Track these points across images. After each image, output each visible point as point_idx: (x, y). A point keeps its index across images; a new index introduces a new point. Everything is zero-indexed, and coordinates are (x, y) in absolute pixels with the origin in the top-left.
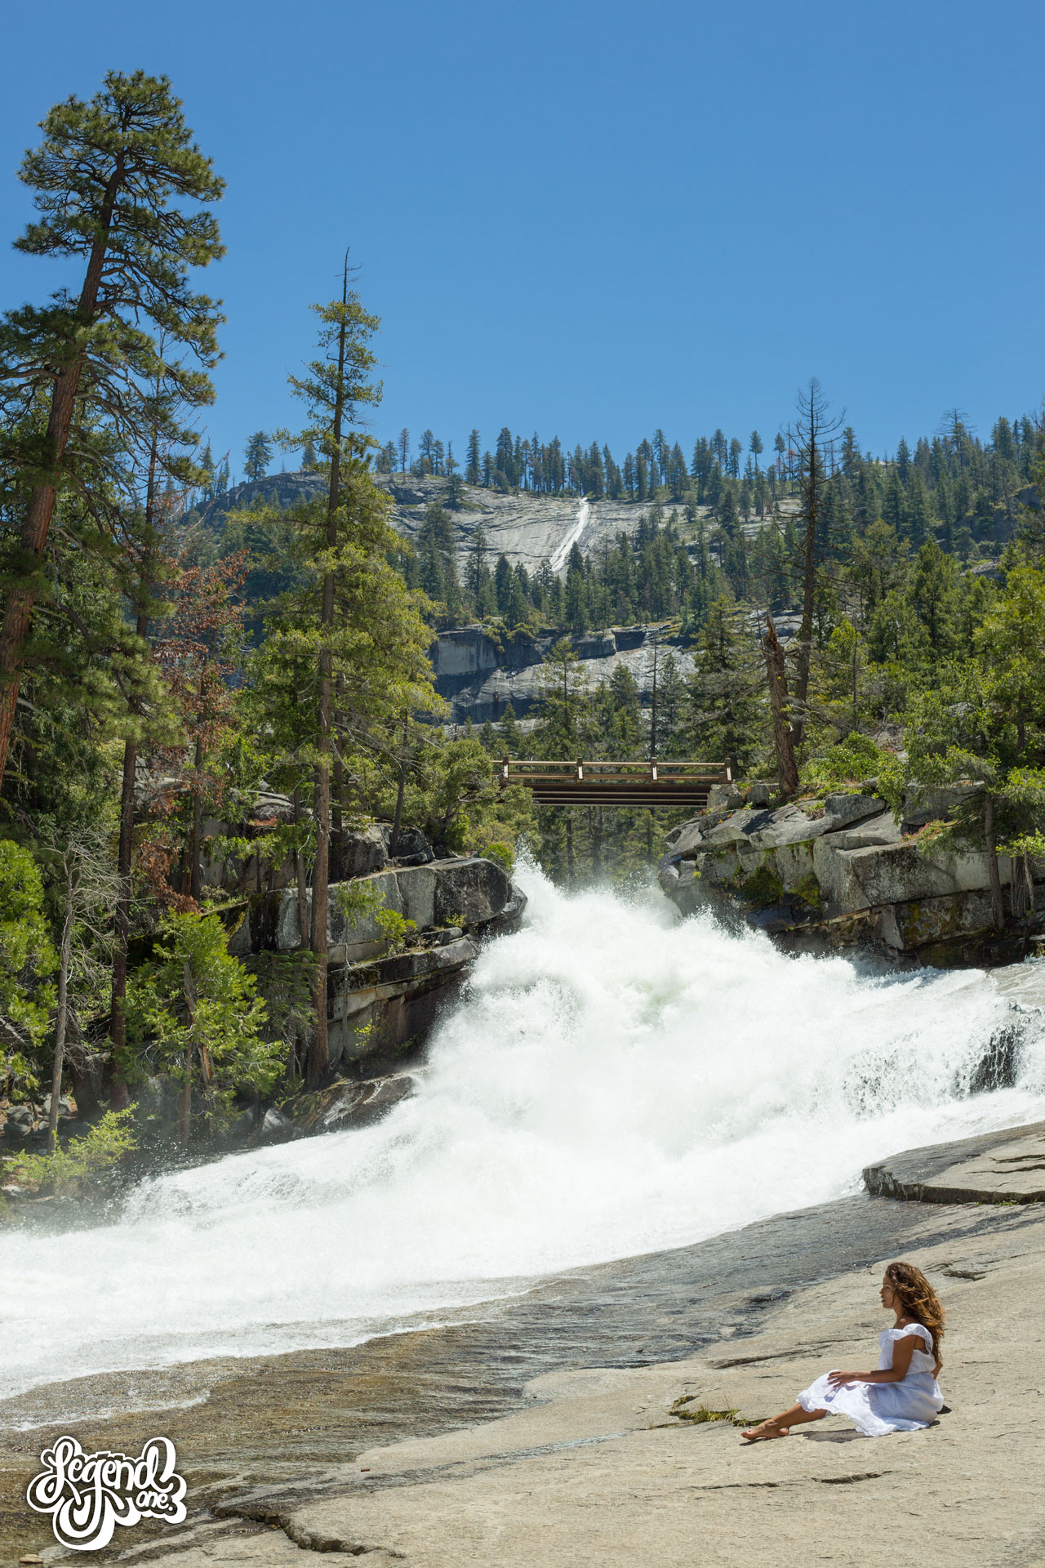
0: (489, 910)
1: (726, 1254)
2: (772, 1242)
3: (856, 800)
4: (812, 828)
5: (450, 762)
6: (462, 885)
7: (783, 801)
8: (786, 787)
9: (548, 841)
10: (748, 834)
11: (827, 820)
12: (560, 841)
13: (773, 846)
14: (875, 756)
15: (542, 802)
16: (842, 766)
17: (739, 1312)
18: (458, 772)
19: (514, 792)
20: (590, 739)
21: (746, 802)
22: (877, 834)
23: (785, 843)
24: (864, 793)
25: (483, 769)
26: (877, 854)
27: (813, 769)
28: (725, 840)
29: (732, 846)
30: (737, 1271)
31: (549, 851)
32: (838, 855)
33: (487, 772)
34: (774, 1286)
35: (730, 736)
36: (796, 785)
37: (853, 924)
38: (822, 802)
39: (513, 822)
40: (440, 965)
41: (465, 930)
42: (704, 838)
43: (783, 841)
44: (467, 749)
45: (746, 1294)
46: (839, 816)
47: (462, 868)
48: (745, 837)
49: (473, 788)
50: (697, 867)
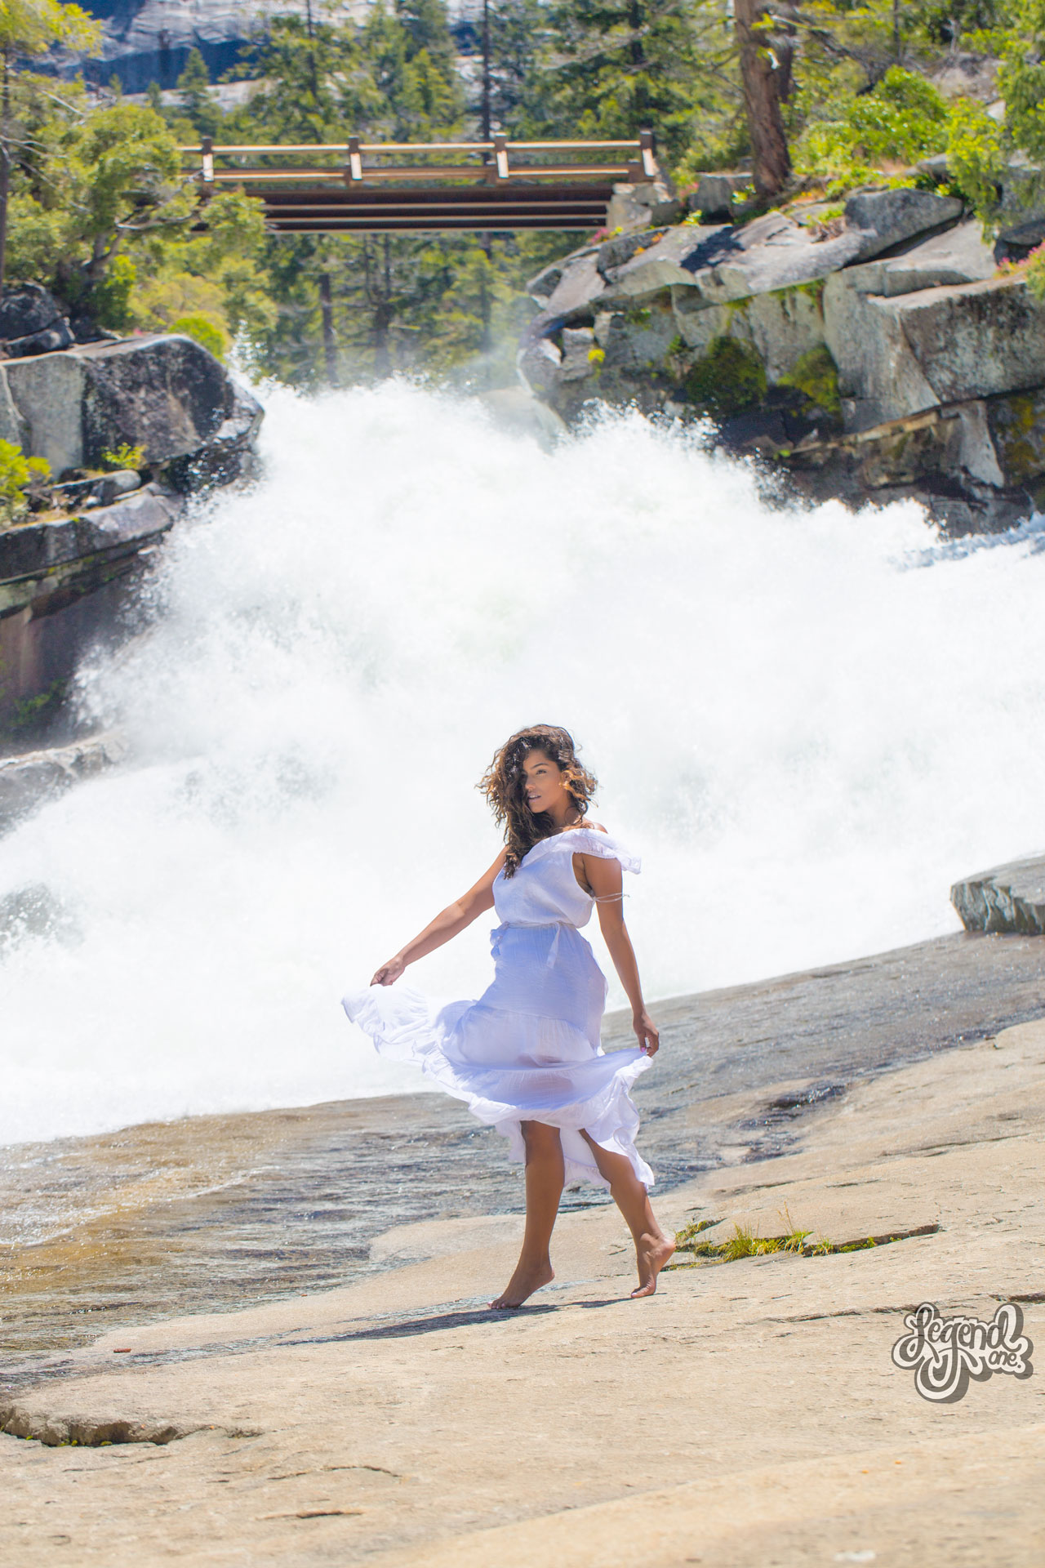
0: (192, 436)
1: (706, 1038)
2: (793, 1012)
3: (906, 200)
4: (820, 257)
5: (97, 151)
6: (135, 386)
7: (760, 207)
8: (766, 179)
9: (284, 319)
10: (693, 271)
11: (849, 241)
12: (309, 317)
13: (744, 293)
14: (937, 114)
15: (282, 227)
16: (875, 135)
17: (749, 1125)
18: (113, 169)
19: (227, 207)
20: (358, 113)
21: (685, 212)
22: (949, 263)
23: (768, 286)
24: (920, 186)
25: (163, 163)
26: (950, 302)
27: (819, 143)
28: (649, 286)
29: (663, 297)
30: (732, 1061)
31: (287, 338)
32: (874, 307)
33: (171, 170)
34: (812, 1080)
35: (641, 98)
36: (786, 174)
37: (903, 442)
38: (839, 207)
39: (219, 274)
40: (98, 544)
41: (145, 476)
42: (608, 283)
43: (764, 284)
44: (129, 122)
45: (759, 1095)
46: (872, 232)
47: (135, 354)
48: (687, 278)
49: (142, 201)
50: (596, 341)
